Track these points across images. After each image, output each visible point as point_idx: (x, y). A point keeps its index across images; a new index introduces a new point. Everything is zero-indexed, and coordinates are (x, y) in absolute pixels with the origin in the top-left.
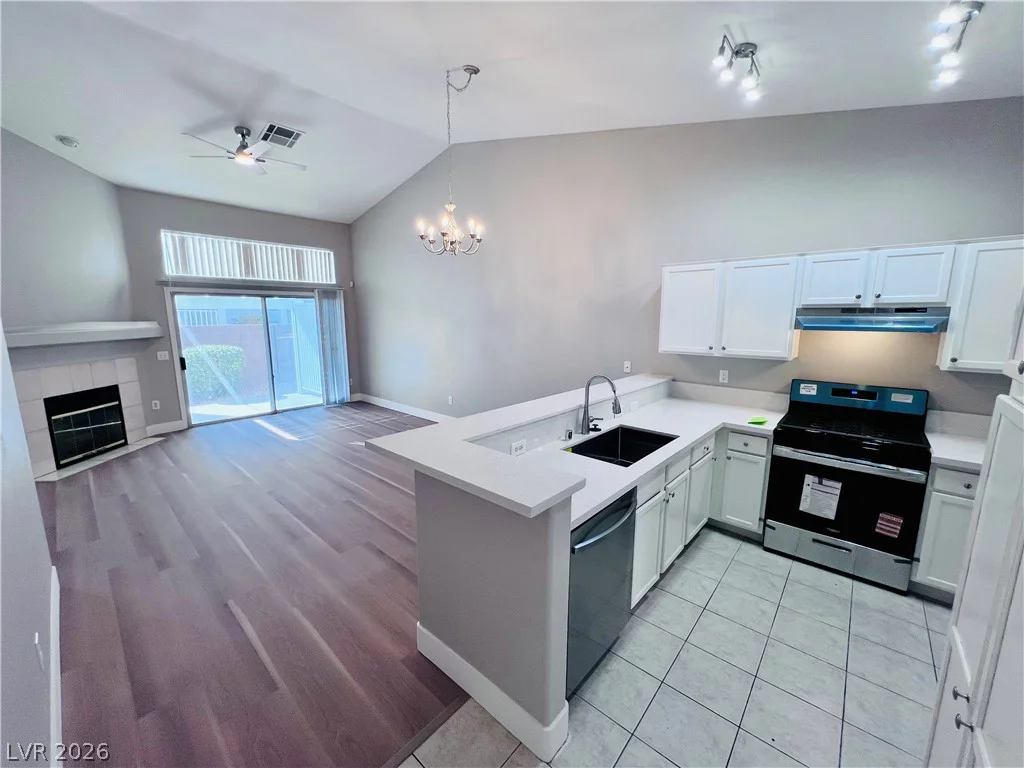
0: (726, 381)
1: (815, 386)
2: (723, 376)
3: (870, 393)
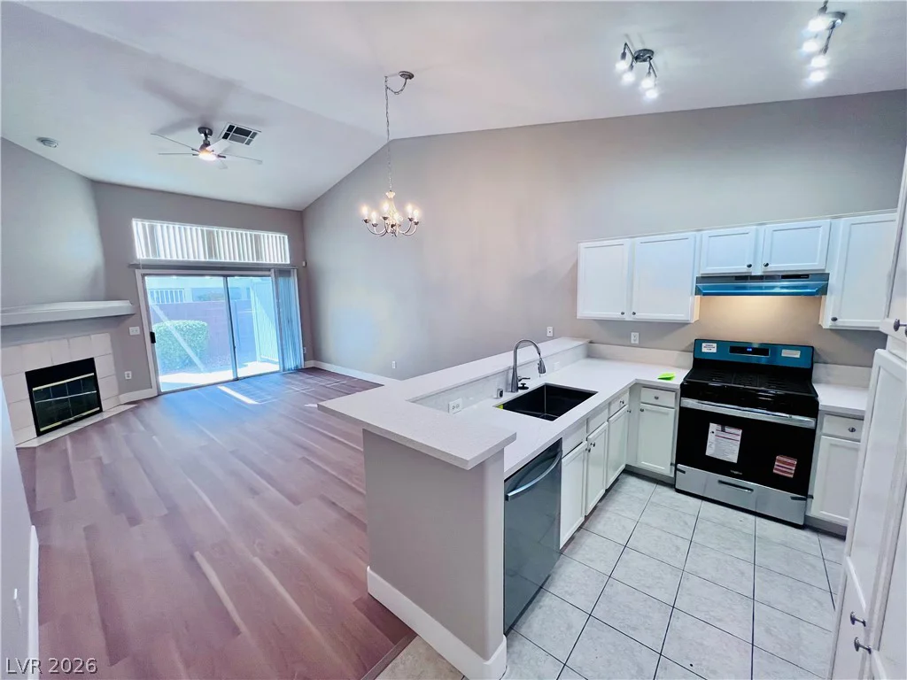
1: (715, 345)
2: (635, 338)
3: (763, 350)
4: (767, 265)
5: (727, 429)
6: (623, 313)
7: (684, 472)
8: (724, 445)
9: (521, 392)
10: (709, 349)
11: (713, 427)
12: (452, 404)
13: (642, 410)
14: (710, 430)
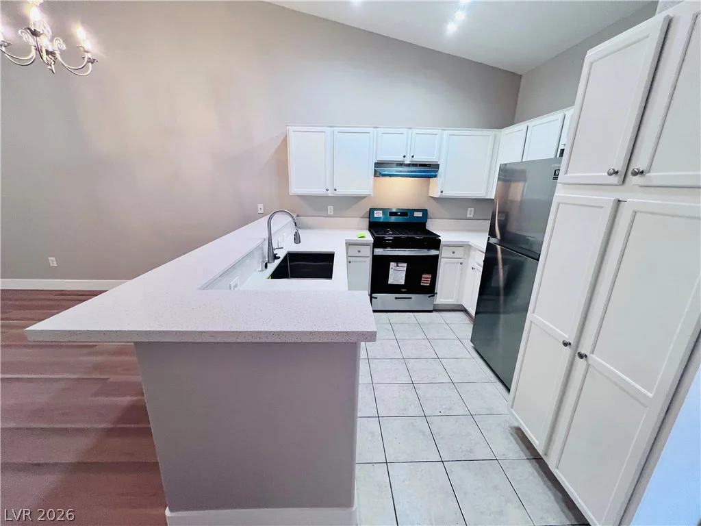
0: (332, 214)
1: (381, 212)
2: (330, 210)
3: (404, 213)
4: (413, 157)
5: (400, 265)
6: (327, 190)
7: (376, 298)
8: (397, 275)
9: (277, 262)
10: (378, 215)
11: (392, 265)
12: (233, 284)
13: (350, 262)
14: (391, 267)
